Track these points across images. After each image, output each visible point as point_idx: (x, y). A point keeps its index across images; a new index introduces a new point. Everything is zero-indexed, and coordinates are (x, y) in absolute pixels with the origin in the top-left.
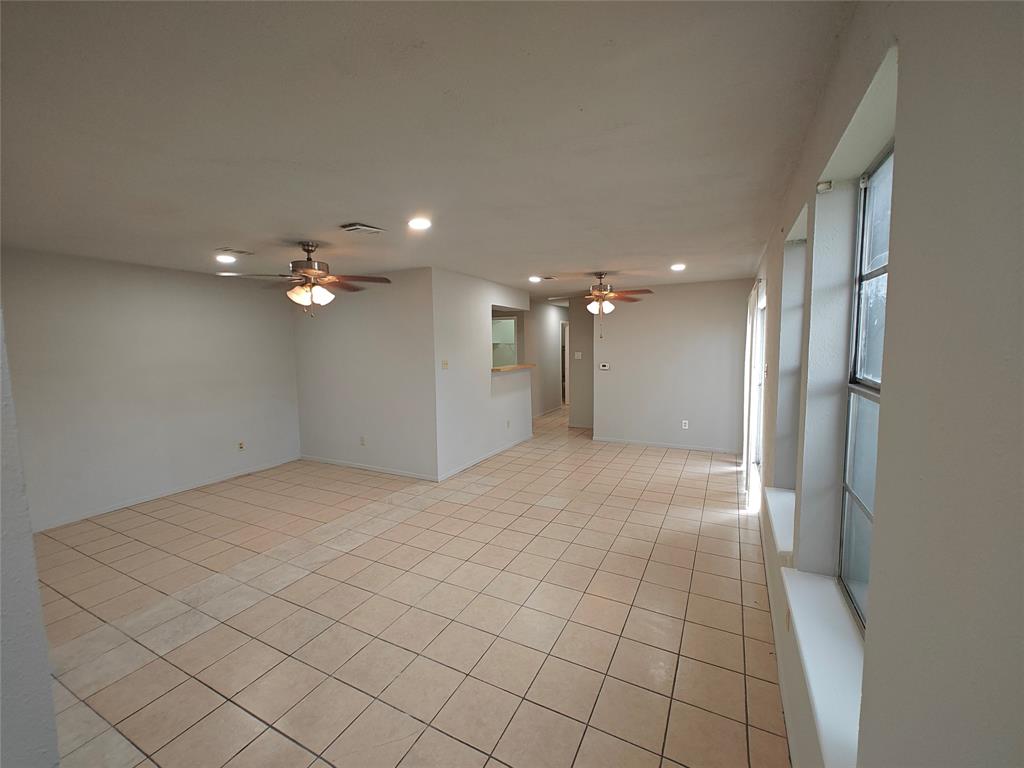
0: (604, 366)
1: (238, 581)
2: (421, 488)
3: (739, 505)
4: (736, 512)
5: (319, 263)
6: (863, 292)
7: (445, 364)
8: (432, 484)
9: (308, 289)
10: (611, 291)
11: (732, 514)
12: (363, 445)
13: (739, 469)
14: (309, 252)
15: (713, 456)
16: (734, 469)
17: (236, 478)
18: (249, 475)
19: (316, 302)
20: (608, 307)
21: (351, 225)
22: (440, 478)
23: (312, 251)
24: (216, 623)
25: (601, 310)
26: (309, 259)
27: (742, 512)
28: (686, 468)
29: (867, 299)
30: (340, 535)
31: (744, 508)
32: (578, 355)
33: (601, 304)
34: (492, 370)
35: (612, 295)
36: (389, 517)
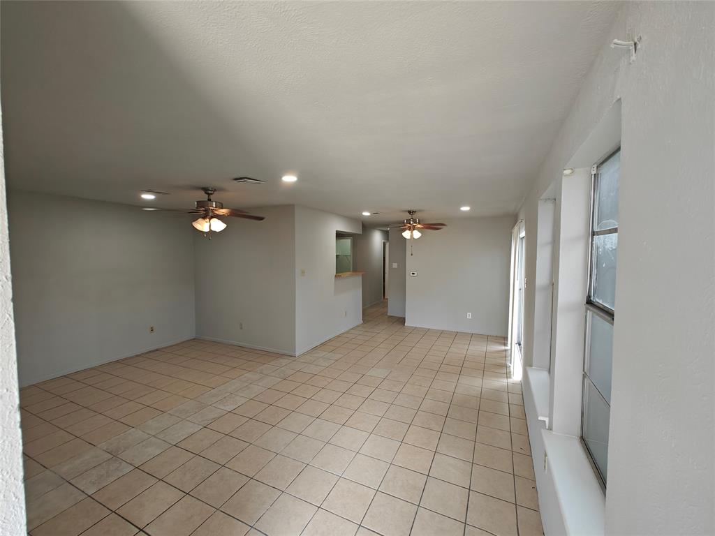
0: (413, 274)
1: (149, 434)
2: (284, 361)
3: (508, 375)
4: (505, 380)
5: (216, 203)
6: (594, 242)
7: (303, 272)
8: (291, 358)
9: (208, 220)
10: (419, 223)
11: (503, 382)
12: (241, 328)
13: (506, 348)
14: (209, 194)
15: (488, 338)
16: (503, 348)
17: (147, 353)
18: (157, 350)
19: (213, 229)
20: (417, 234)
21: (241, 178)
22: (297, 354)
23: (211, 194)
24: (132, 468)
25: (412, 236)
26: (209, 200)
27: (510, 380)
28: (471, 348)
29: (598, 248)
30: (225, 398)
31: (510, 377)
32: (395, 265)
33: (412, 232)
34: (336, 276)
35: (419, 226)
36: (260, 384)
